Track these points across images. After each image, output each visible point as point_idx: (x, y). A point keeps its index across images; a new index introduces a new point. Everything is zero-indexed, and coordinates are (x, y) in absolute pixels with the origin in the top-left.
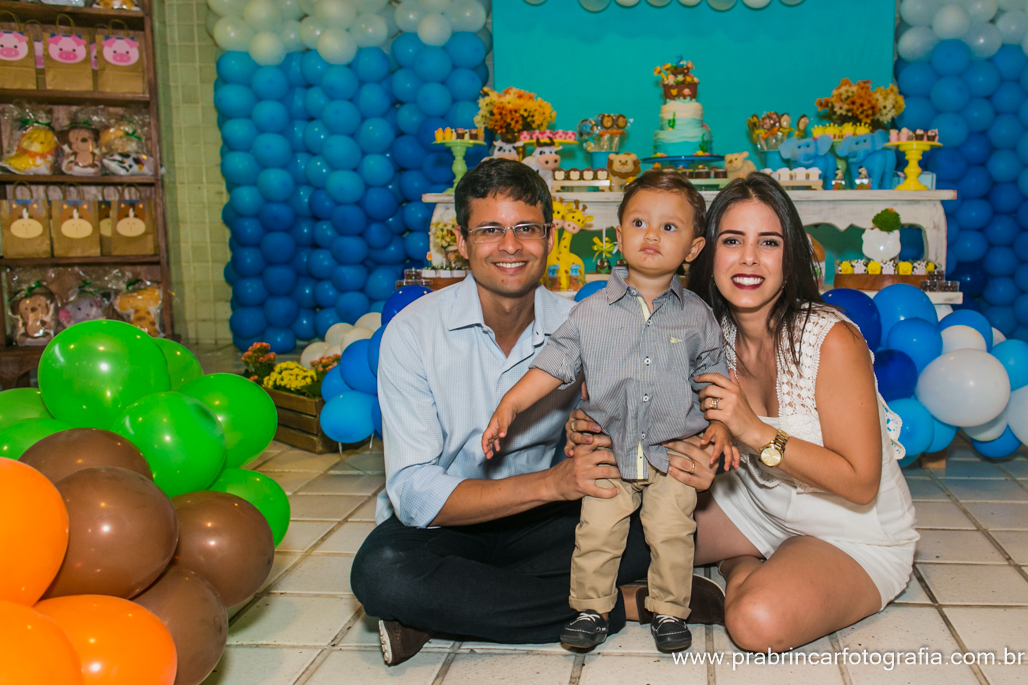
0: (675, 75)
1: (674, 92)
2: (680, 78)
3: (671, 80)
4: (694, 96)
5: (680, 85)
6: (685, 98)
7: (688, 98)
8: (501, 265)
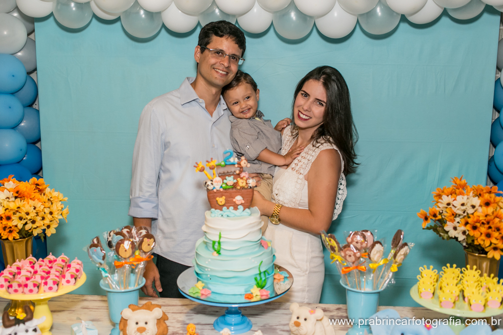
0: (223, 176)
1: (221, 200)
2: (230, 180)
3: (217, 184)
4: (249, 204)
5: (230, 192)
6: (236, 207)
7: (241, 208)
8: (217, 70)
